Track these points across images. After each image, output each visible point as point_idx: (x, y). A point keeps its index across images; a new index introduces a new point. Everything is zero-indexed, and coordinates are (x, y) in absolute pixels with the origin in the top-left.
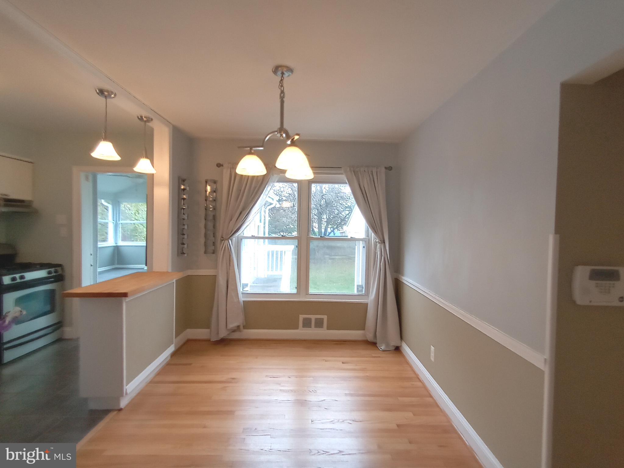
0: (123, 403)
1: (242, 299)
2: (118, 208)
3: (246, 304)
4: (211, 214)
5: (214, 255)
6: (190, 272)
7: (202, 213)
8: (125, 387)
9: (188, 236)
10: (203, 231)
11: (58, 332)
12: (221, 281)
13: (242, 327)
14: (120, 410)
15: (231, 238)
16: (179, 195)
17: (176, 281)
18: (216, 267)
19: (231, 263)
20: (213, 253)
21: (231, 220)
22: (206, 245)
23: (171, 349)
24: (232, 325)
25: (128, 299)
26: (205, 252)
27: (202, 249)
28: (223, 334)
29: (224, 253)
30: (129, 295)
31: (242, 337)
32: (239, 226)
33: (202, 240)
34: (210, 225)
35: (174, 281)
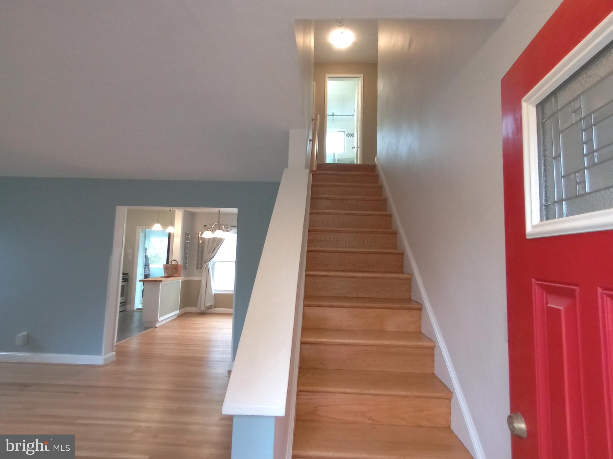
0: (157, 325)
1: (214, 292)
2: (149, 239)
3: (216, 295)
4: (200, 251)
5: (200, 270)
6: (189, 278)
7: (196, 249)
8: (158, 318)
9: (188, 260)
10: (196, 258)
11: (124, 307)
12: (204, 283)
13: (213, 306)
14: (156, 327)
15: (210, 261)
16: (185, 241)
17: (182, 281)
18: (201, 276)
19: (209, 273)
20: (201, 269)
21: (210, 253)
22: (197, 264)
23: (177, 312)
24: (208, 304)
25: (162, 283)
26: (197, 268)
27: (196, 267)
28: (203, 308)
29: (206, 268)
30: (163, 281)
31: (213, 312)
32: (213, 255)
33: (196, 262)
34: (200, 255)
35: (181, 280)
